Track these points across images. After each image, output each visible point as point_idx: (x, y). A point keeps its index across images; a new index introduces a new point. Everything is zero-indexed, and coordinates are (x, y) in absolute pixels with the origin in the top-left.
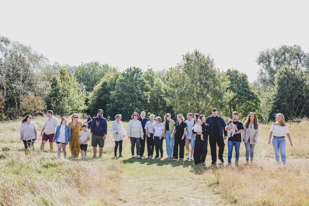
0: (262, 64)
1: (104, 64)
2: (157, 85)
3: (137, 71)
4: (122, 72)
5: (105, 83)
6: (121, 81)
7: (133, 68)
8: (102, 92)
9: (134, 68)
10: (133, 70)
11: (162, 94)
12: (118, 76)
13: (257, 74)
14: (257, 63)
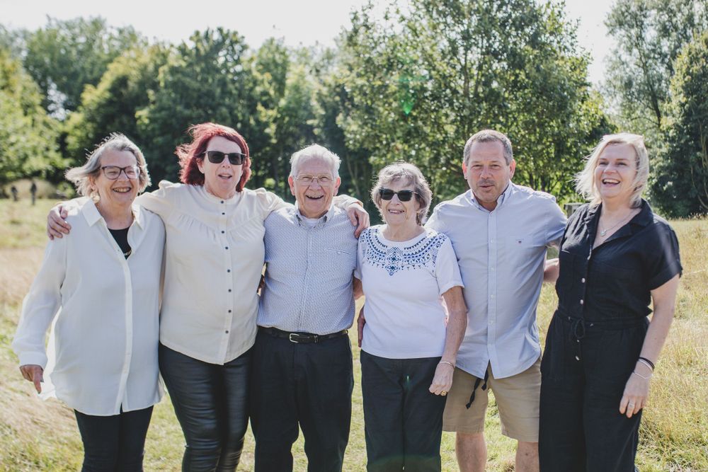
0: (621, 32)
1: (121, 27)
2: (297, 88)
3: (229, 41)
4: (177, 43)
5: (122, 81)
6: (174, 70)
7: (215, 29)
8: (111, 110)
9: (220, 30)
10: (216, 36)
11: (313, 117)
12: (164, 56)
13: (605, 64)
14: (607, 30)
